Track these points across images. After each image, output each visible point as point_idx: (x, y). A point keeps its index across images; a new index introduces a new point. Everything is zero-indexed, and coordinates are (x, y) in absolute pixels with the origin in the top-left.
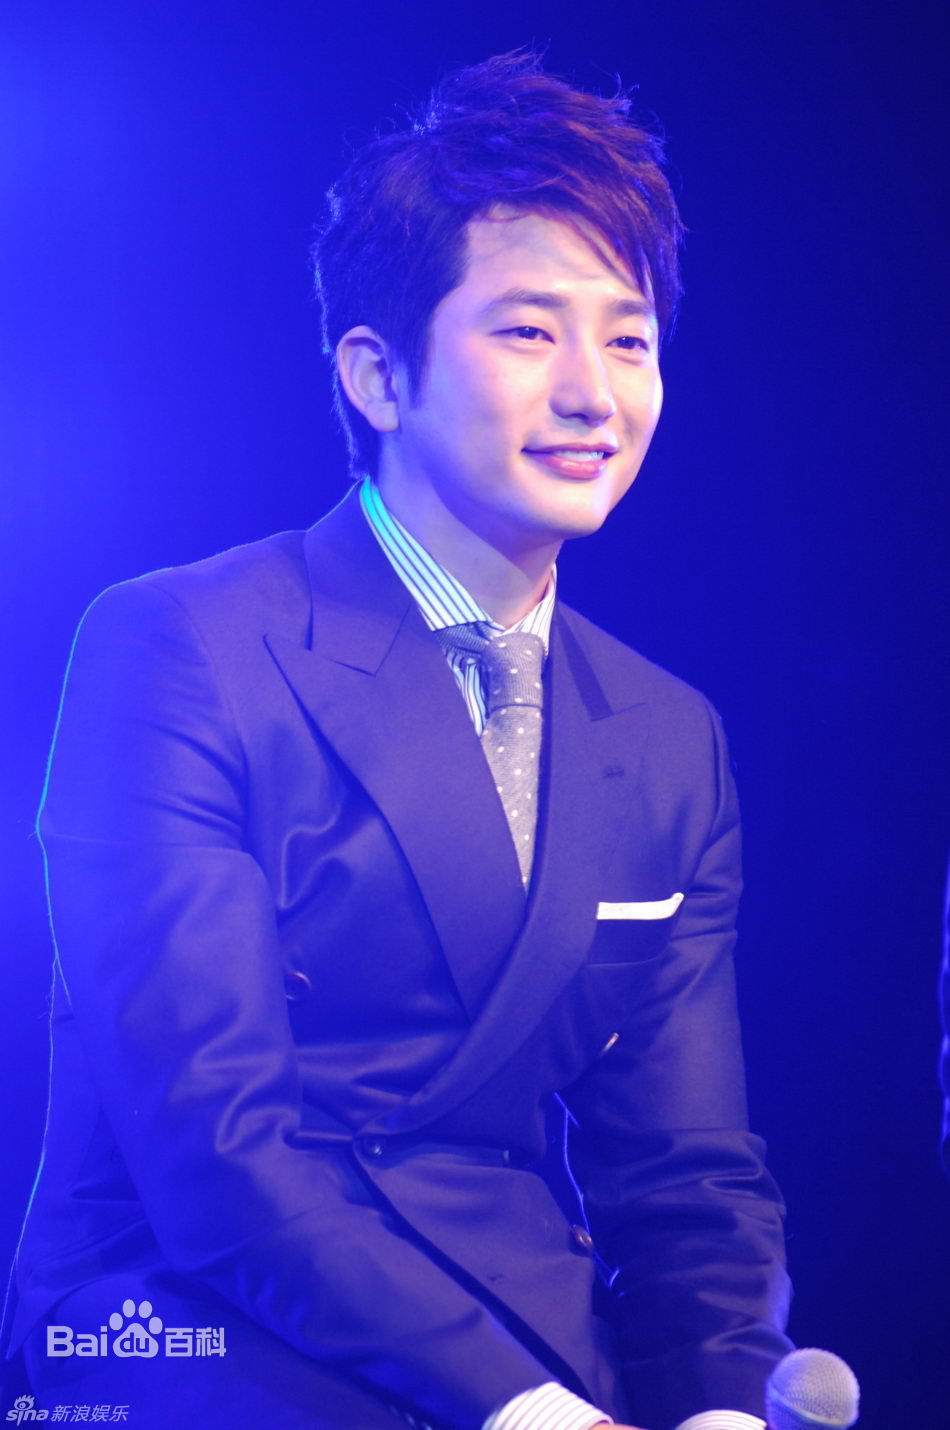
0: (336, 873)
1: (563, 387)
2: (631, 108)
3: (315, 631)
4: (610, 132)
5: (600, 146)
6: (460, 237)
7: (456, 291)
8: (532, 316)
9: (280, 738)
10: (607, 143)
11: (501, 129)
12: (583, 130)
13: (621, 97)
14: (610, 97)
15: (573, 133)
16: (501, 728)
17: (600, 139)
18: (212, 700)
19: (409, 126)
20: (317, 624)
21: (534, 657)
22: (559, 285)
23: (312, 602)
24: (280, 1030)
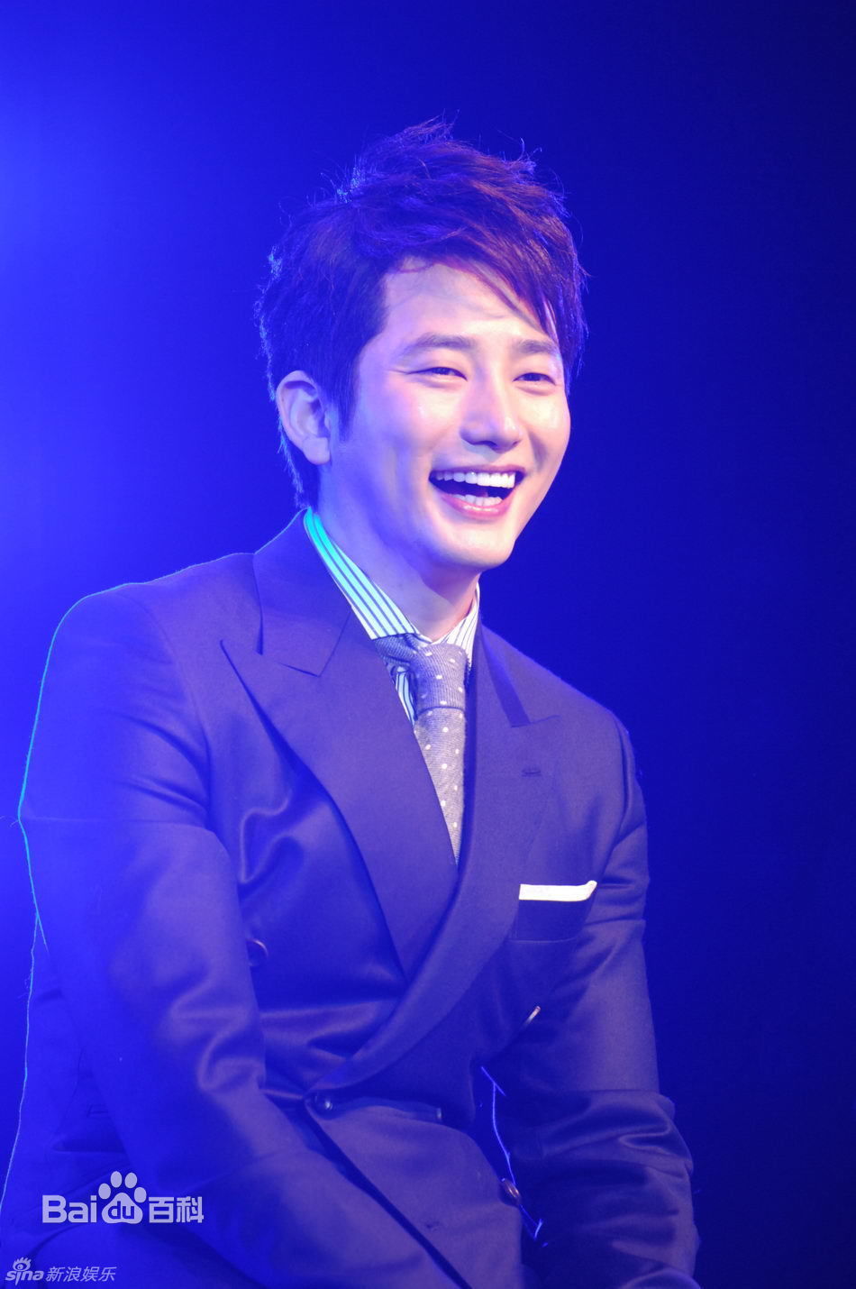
0: (289, 850)
1: (474, 417)
2: (535, 168)
3: (265, 637)
4: (511, 189)
5: (501, 201)
6: (379, 288)
7: (379, 336)
8: (445, 357)
9: (236, 728)
10: (507, 199)
11: (412, 191)
12: (486, 188)
13: (524, 159)
14: (515, 159)
15: (476, 191)
16: (427, 729)
17: (501, 195)
18: (176, 694)
19: (333, 192)
20: (266, 632)
21: (457, 665)
22: (470, 328)
23: (261, 612)
24: (245, 986)
